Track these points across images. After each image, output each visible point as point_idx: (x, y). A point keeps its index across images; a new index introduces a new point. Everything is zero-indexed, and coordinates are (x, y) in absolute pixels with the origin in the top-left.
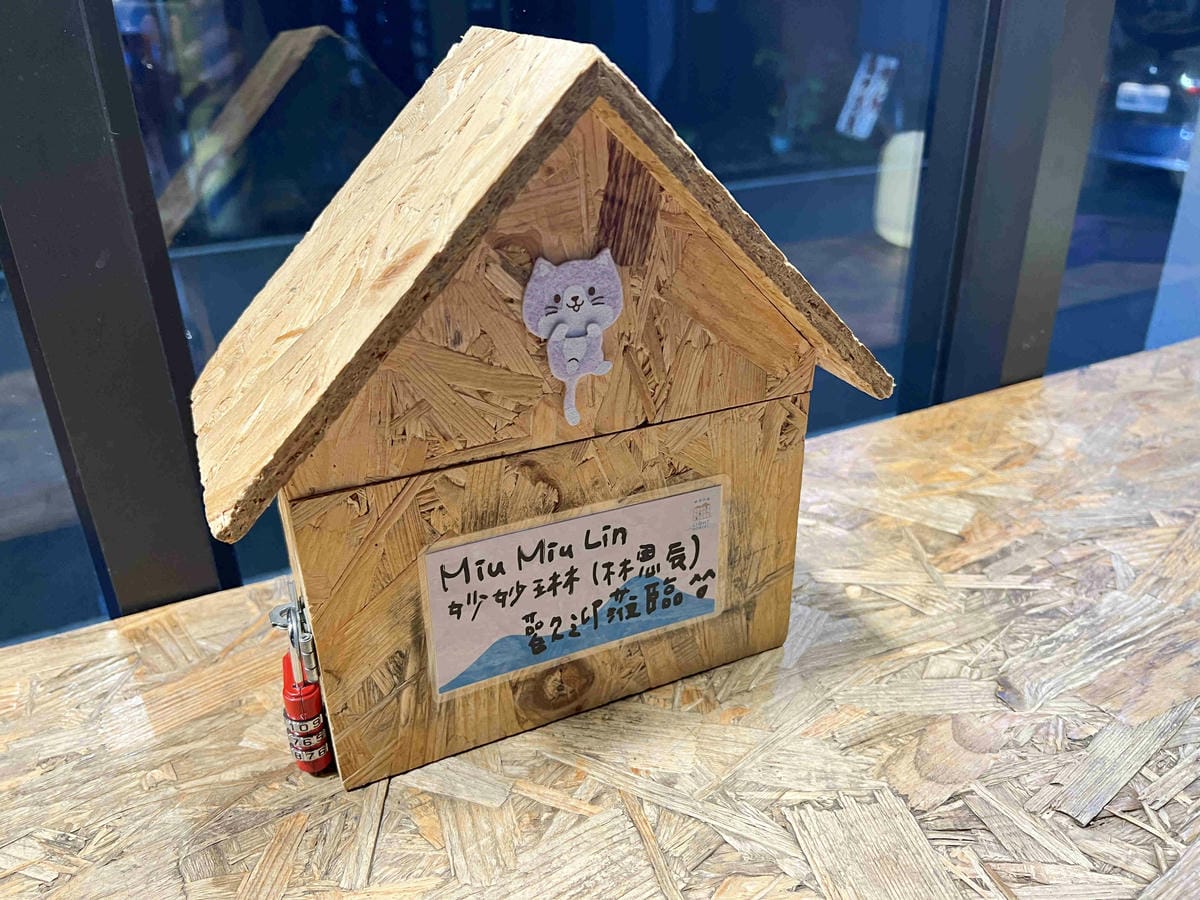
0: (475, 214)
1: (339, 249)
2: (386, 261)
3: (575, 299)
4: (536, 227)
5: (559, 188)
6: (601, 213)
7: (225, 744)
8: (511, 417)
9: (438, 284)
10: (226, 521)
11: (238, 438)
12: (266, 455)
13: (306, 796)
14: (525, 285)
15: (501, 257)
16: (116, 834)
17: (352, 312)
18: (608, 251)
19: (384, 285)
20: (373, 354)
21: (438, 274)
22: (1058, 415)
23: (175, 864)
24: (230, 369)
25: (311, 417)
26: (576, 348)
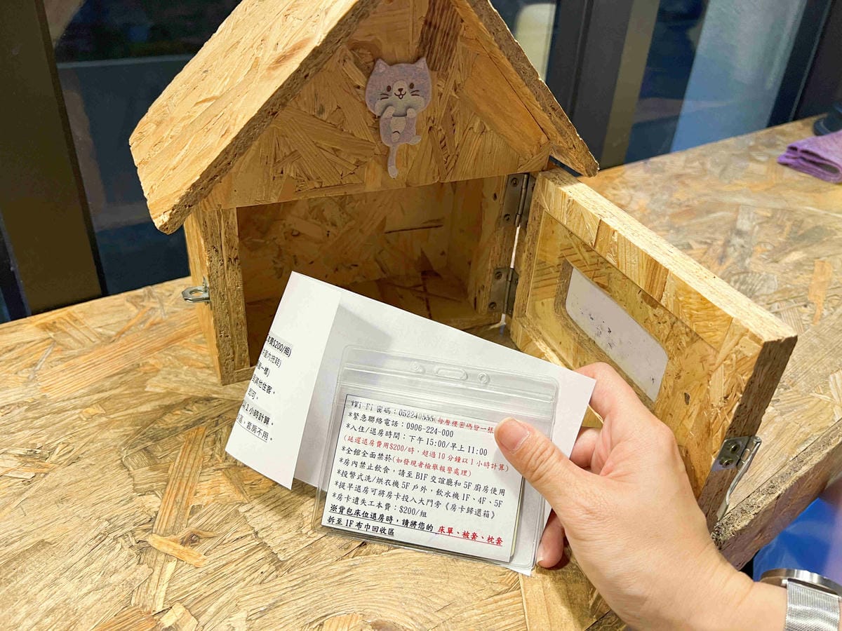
0: (342, 22)
1: (240, 44)
2: (278, 52)
3: (400, 90)
4: (379, 38)
5: (395, 12)
6: (422, 33)
7: (134, 390)
8: (352, 168)
9: (314, 68)
10: (166, 218)
11: (171, 167)
12: (195, 176)
13: (201, 417)
14: (368, 77)
15: (354, 55)
16: (70, 448)
17: (253, 85)
18: (424, 59)
19: (277, 67)
20: (269, 113)
21: (315, 62)
22: (634, 187)
23: (120, 461)
24: (159, 124)
25: (226, 152)
26: (400, 124)
